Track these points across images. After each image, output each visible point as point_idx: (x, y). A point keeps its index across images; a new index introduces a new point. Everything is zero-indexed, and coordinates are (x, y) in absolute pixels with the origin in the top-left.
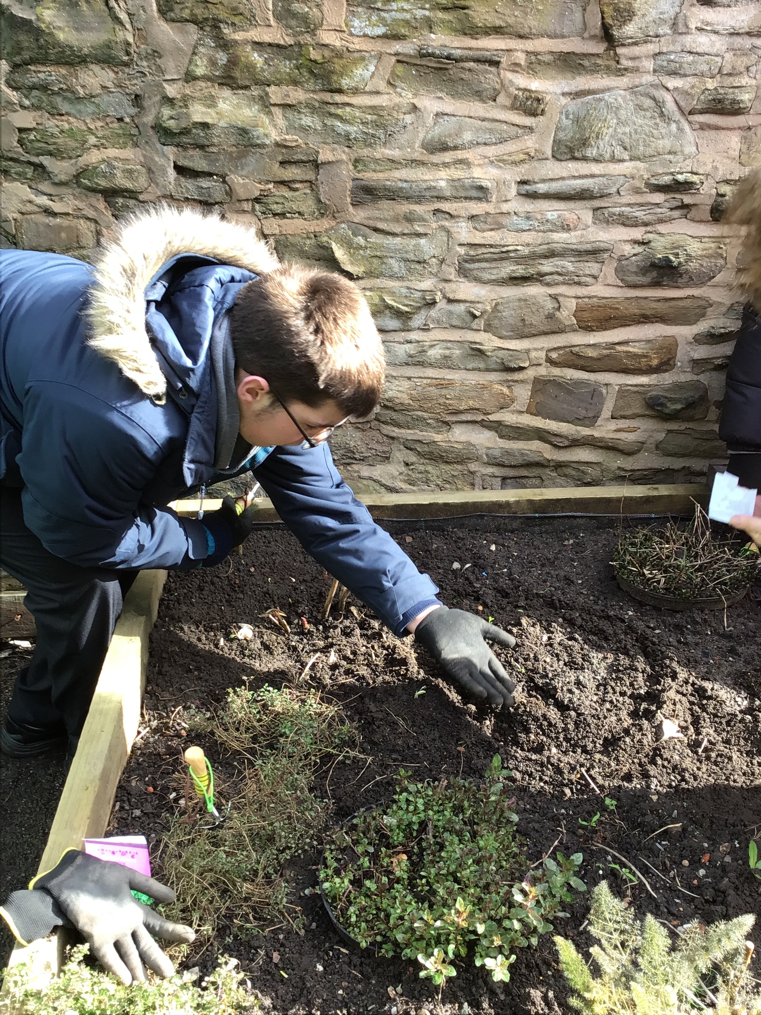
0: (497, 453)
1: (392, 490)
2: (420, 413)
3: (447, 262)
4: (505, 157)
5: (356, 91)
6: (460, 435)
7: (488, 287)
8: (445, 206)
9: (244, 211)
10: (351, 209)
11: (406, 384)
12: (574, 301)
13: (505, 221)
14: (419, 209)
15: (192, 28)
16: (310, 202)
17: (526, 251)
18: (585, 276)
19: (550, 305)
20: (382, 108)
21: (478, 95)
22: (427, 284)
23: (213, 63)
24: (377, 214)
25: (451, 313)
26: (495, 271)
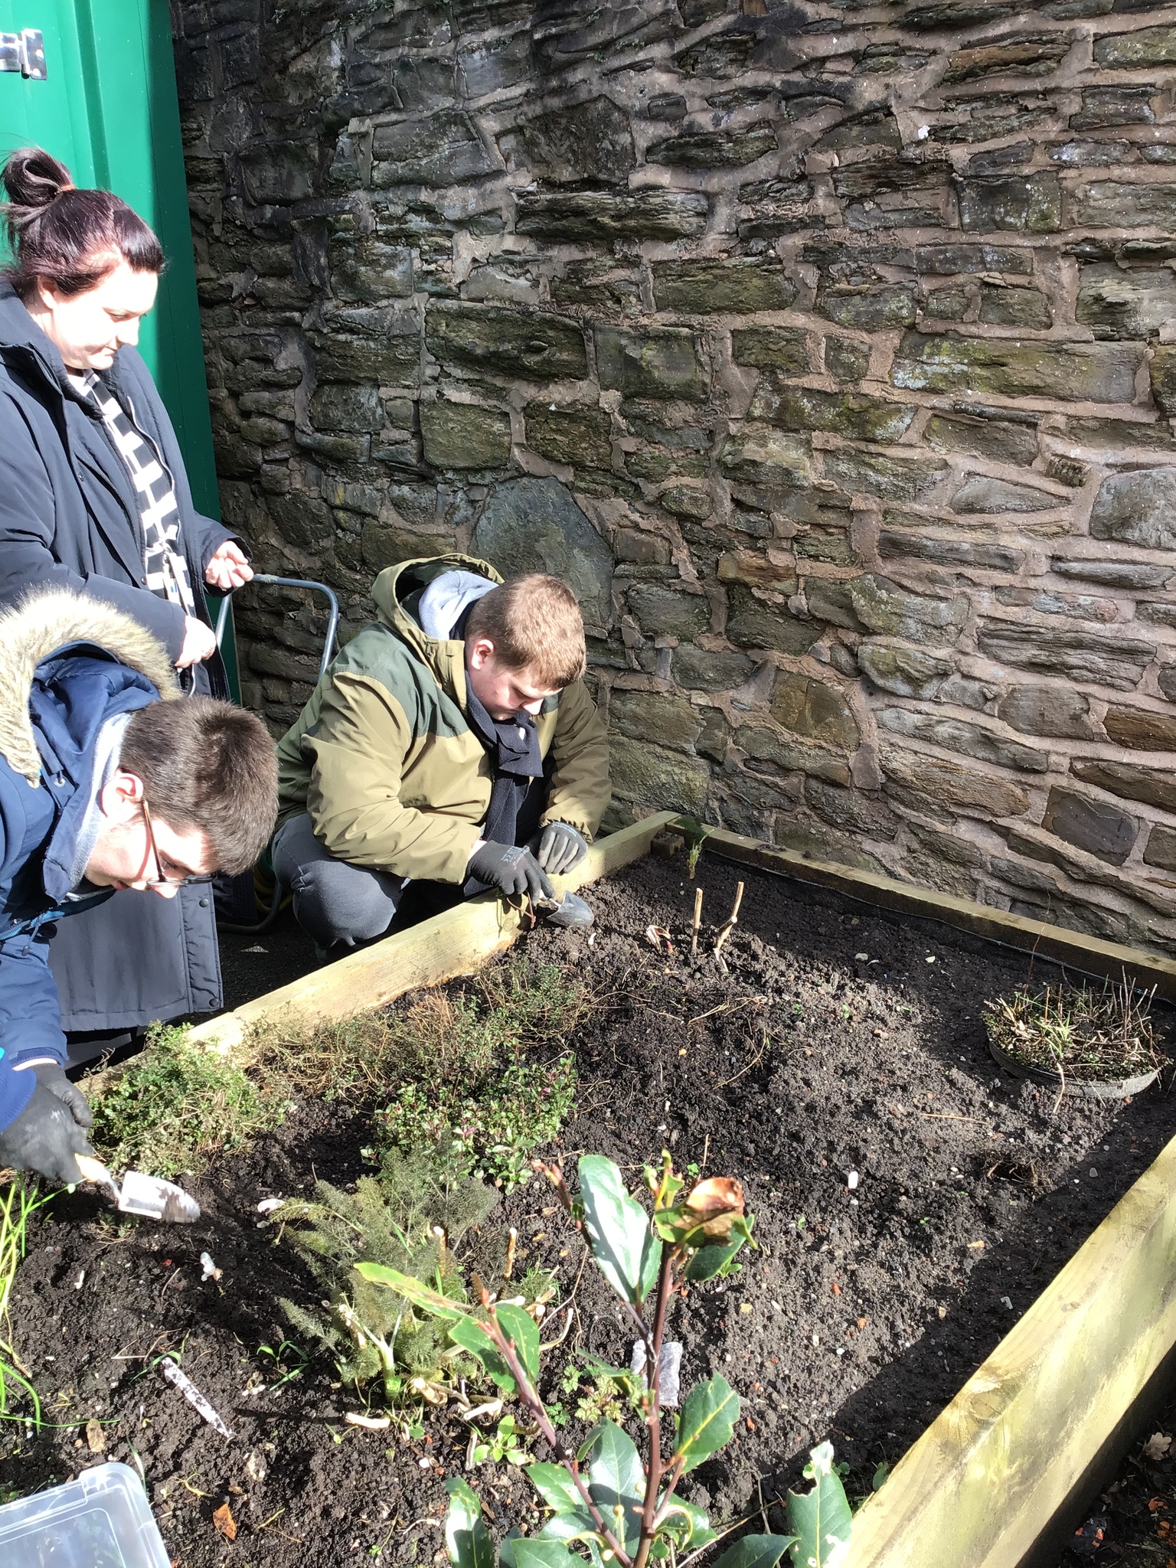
0: (1003, 865)
1: (891, 874)
2: (924, 795)
3: (966, 632)
4: (1036, 528)
5: (891, 442)
6: (965, 832)
7: (1008, 670)
8: (968, 572)
9: (784, 550)
10: (879, 561)
11: (911, 758)
12: (1106, 707)
13: (1031, 598)
14: (942, 570)
15: (755, 372)
16: (843, 549)
17: (1050, 636)
18: (1120, 678)
19: (1078, 704)
20: (913, 461)
21: (1014, 457)
22: (943, 653)
23: (769, 405)
24: (903, 569)
25: (965, 689)
26: (1015, 652)
